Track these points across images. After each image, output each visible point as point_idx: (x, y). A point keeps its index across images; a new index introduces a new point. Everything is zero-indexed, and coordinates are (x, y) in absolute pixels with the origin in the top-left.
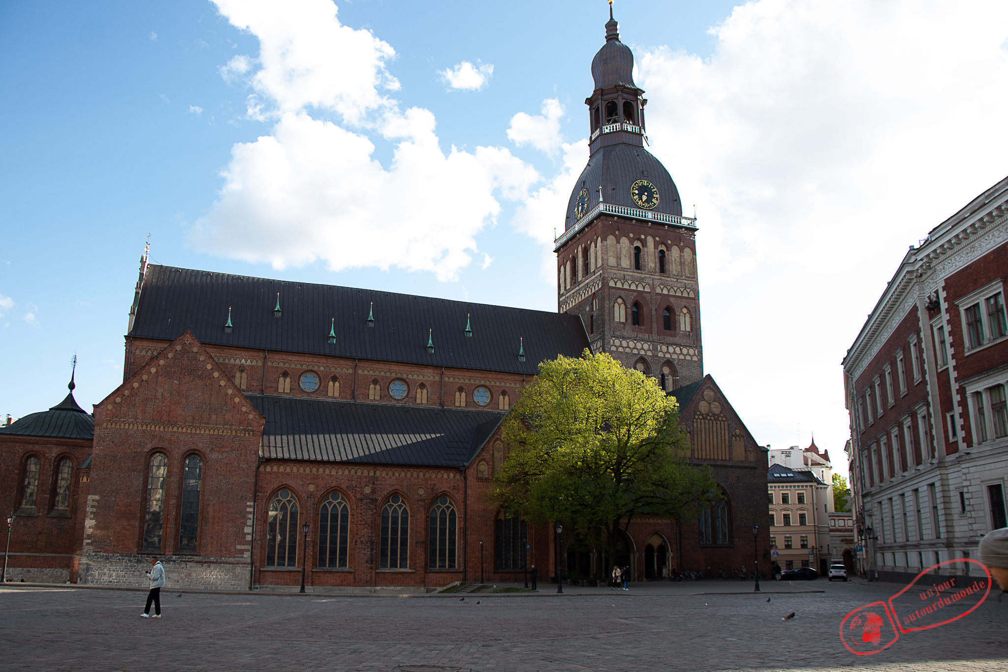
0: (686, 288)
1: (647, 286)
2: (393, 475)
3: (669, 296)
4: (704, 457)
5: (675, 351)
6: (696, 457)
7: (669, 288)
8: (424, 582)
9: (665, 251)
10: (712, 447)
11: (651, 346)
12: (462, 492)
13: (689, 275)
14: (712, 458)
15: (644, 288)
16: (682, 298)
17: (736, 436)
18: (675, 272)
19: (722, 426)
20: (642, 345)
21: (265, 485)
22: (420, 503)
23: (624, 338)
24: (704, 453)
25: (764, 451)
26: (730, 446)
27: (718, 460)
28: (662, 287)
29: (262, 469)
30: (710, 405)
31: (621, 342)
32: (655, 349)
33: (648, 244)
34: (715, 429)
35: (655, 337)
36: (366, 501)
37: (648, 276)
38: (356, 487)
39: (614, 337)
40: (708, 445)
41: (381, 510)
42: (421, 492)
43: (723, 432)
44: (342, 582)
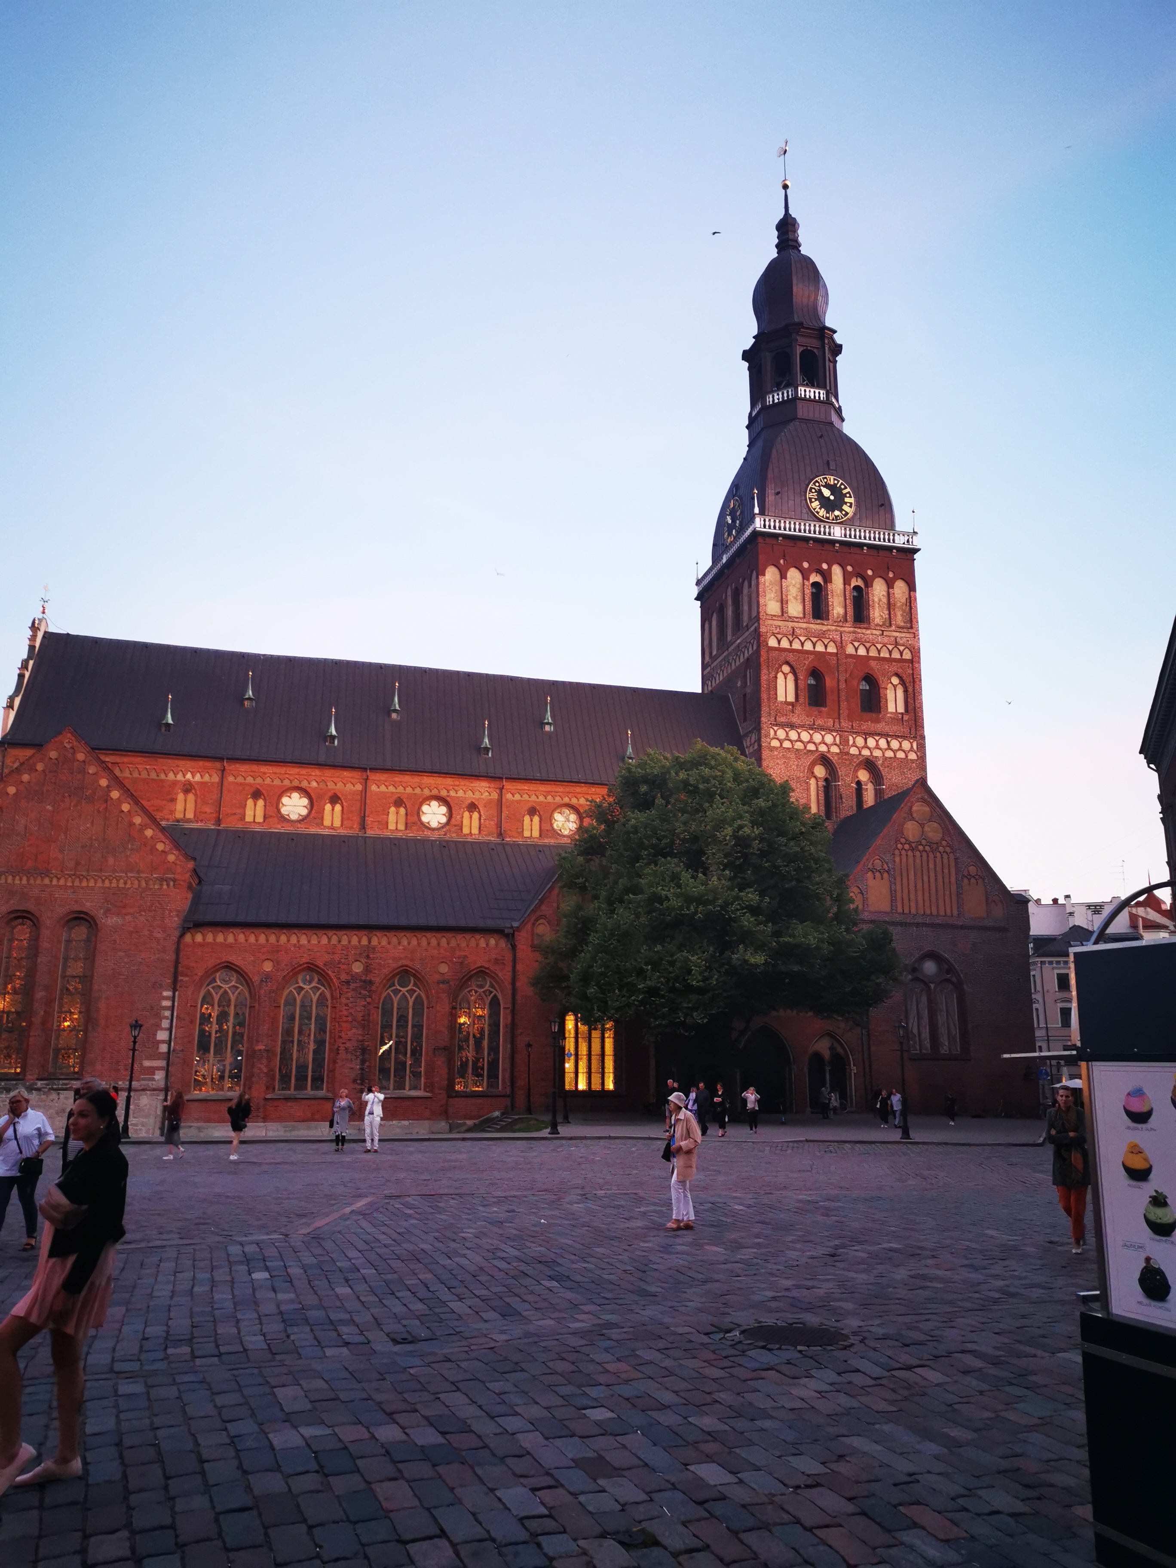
0: (896, 644)
1: (832, 644)
2: (399, 943)
3: (868, 658)
4: (913, 911)
5: (877, 744)
6: (900, 910)
7: (868, 645)
8: (446, 1112)
9: (863, 586)
10: (927, 895)
11: (838, 739)
12: (509, 968)
13: (902, 624)
14: (928, 912)
15: (826, 647)
16: (890, 660)
17: (969, 876)
18: (878, 620)
19: (945, 861)
20: (823, 737)
21: (192, 964)
22: (441, 985)
23: (792, 726)
24: (913, 904)
25: (1021, 902)
26: (959, 894)
27: (938, 915)
28: (856, 644)
29: (188, 938)
30: (923, 828)
31: (787, 733)
32: (844, 742)
33: (834, 578)
34: (931, 866)
35: (845, 724)
36: (355, 985)
37: (834, 628)
38: (340, 962)
39: (776, 725)
40: (920, 893)
41: (380, 999)
42: (444, 968)
43: (946, 871)
44: (313, 1114)
